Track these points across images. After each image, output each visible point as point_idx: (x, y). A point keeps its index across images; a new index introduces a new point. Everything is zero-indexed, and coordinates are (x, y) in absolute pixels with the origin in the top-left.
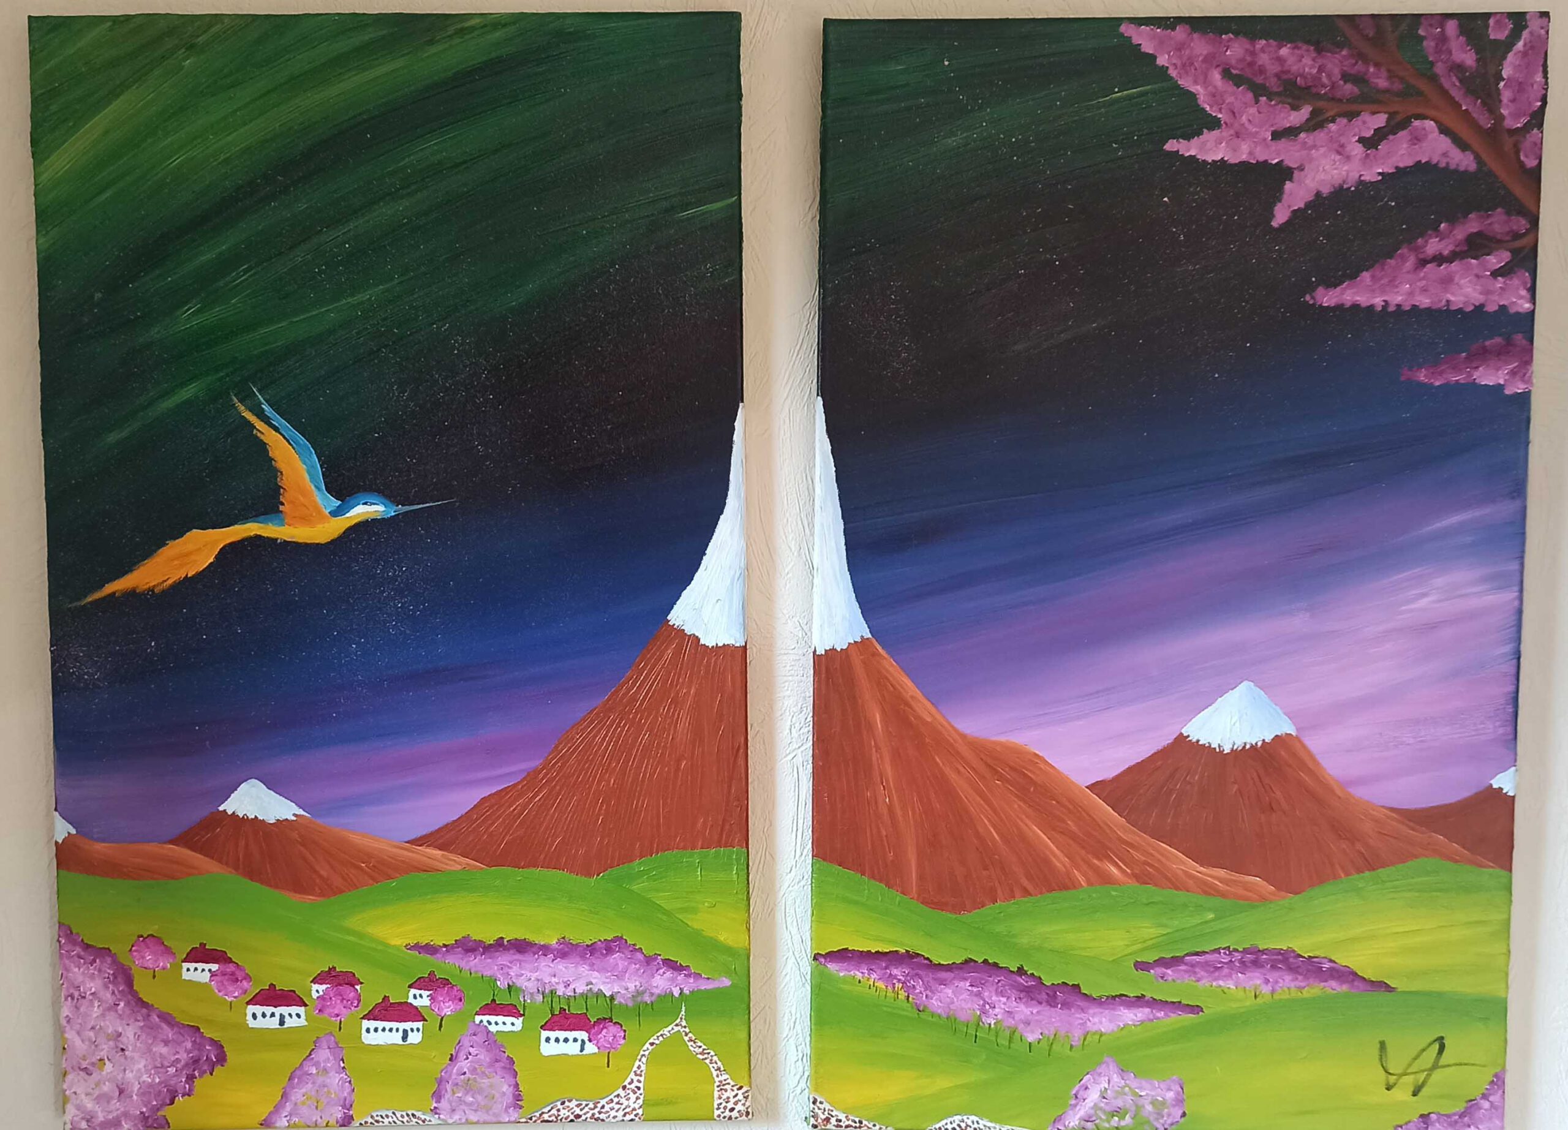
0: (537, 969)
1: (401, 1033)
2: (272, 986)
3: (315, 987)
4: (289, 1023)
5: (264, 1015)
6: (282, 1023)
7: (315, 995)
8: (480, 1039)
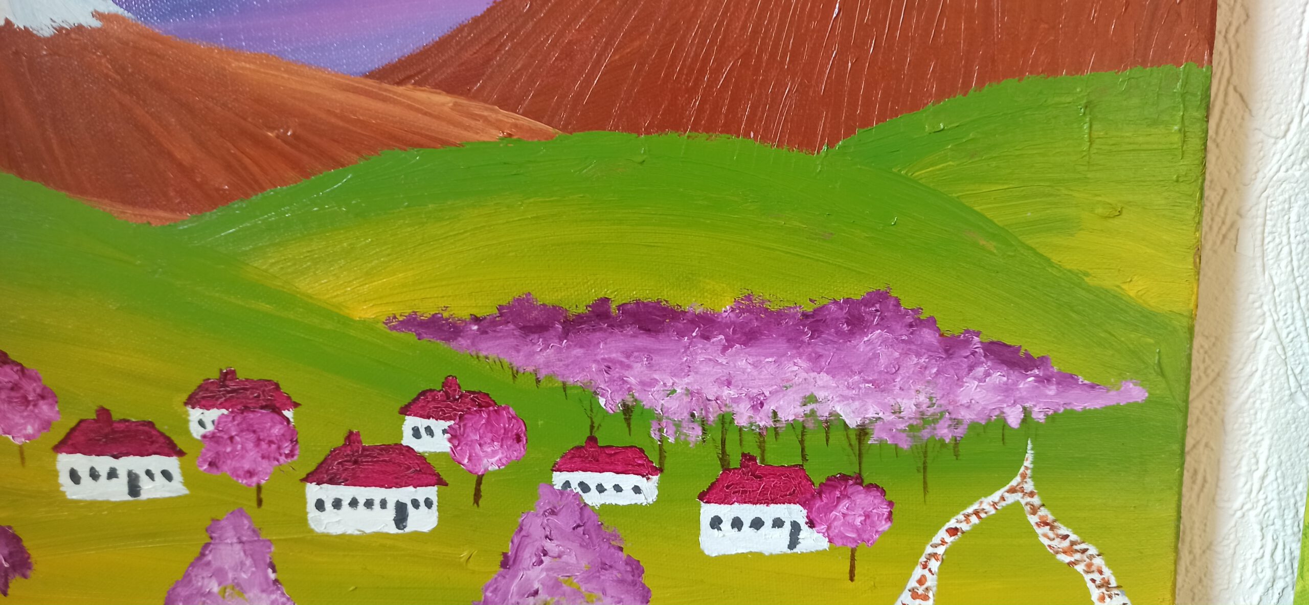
0: (689, 369)
1: (391, 512)
2: (103, 413)
3: (195, 414)
4: (150, 490)
5: (94, 475)
6: (134, 489)
7: (197, 432)
8: (564, 521)
